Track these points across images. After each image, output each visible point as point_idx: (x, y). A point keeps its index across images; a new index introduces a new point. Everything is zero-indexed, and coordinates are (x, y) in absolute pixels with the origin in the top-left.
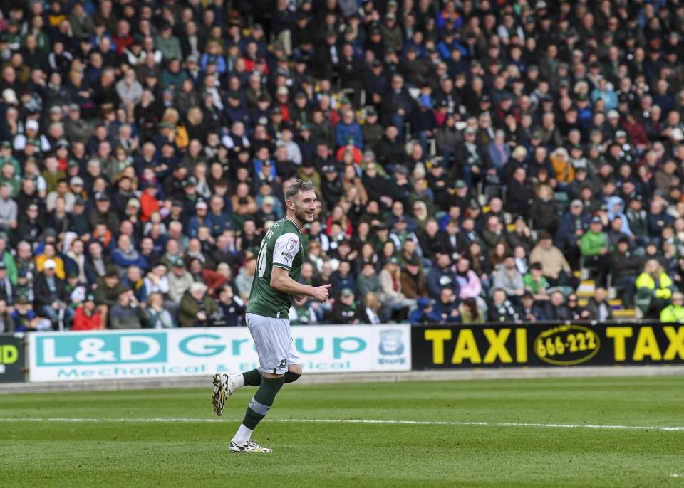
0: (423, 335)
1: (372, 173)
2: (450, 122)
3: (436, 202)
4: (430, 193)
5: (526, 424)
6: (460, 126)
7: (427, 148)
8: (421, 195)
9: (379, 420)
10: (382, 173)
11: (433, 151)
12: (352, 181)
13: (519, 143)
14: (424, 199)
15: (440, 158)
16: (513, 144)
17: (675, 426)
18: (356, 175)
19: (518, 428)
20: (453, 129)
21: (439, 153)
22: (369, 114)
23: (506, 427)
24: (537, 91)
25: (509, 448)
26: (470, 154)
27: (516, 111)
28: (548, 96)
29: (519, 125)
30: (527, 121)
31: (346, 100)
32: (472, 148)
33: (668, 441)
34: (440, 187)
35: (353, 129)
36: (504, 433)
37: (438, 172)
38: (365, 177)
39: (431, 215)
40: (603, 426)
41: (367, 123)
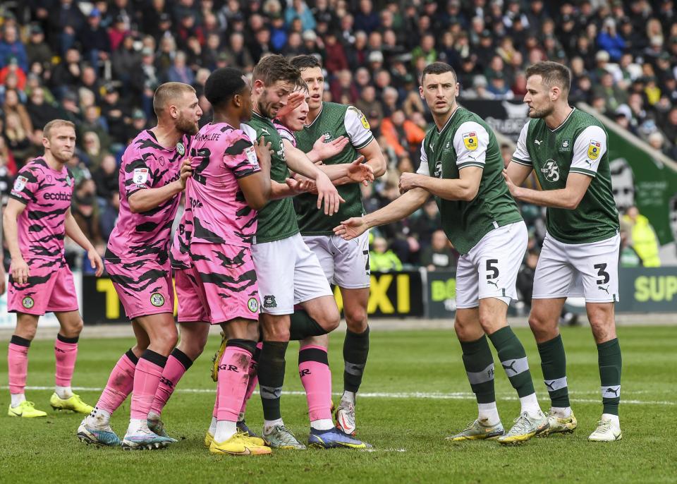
0: (95, 285)
1: (38, 100)
2: (129, 42)
3: (111, 133)
4: (103, 123)
5: (208, 391)
6: (138, 46)
7: (100, 72)
8: (94, 124)
9: (42, 386)
10: (50, 99)
11: (108, 74)
12: (14, 109)
13: (203, 66)
14: (97, 130)
15: (116, 84)
16: (195, 67)
17: (372, 392)
18: (20, 101)
19: (199, 395)
20: (132, 51)
21: (115, 76)
22: (34, 33)
23: (187, 394)
24: (226, 9)
25: (188, 420)
26: (147, 77)
27: (200, 30)
28: (239, 15)
29: (204, 46)
30: (214, 41)
31: (10, 14)
32: (150, 70)
33: (363, 410)
34: (115, 118)
35: (16, 49)
36: (183, 401)
37: (113, 98)
38: (29, 104)
39: (105, 148)
40: (294, 393)
41: (31, 43)
